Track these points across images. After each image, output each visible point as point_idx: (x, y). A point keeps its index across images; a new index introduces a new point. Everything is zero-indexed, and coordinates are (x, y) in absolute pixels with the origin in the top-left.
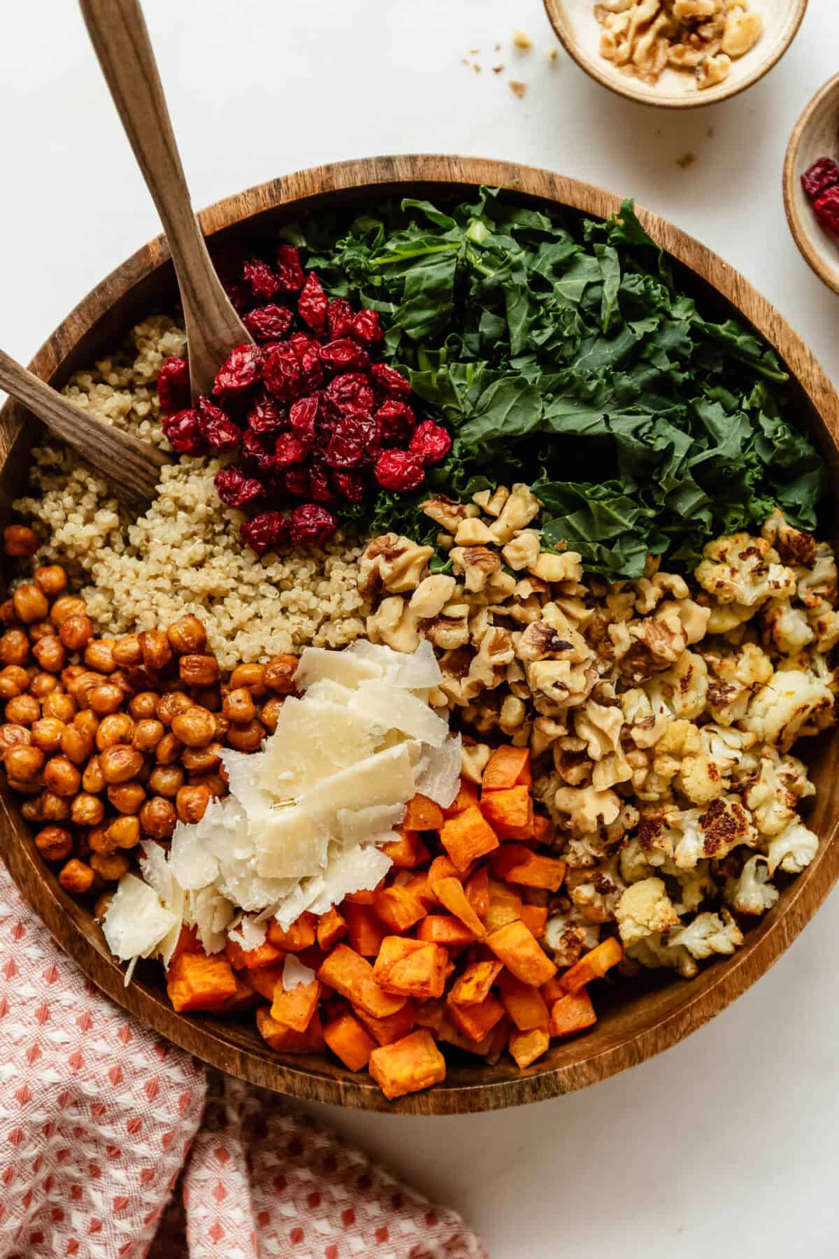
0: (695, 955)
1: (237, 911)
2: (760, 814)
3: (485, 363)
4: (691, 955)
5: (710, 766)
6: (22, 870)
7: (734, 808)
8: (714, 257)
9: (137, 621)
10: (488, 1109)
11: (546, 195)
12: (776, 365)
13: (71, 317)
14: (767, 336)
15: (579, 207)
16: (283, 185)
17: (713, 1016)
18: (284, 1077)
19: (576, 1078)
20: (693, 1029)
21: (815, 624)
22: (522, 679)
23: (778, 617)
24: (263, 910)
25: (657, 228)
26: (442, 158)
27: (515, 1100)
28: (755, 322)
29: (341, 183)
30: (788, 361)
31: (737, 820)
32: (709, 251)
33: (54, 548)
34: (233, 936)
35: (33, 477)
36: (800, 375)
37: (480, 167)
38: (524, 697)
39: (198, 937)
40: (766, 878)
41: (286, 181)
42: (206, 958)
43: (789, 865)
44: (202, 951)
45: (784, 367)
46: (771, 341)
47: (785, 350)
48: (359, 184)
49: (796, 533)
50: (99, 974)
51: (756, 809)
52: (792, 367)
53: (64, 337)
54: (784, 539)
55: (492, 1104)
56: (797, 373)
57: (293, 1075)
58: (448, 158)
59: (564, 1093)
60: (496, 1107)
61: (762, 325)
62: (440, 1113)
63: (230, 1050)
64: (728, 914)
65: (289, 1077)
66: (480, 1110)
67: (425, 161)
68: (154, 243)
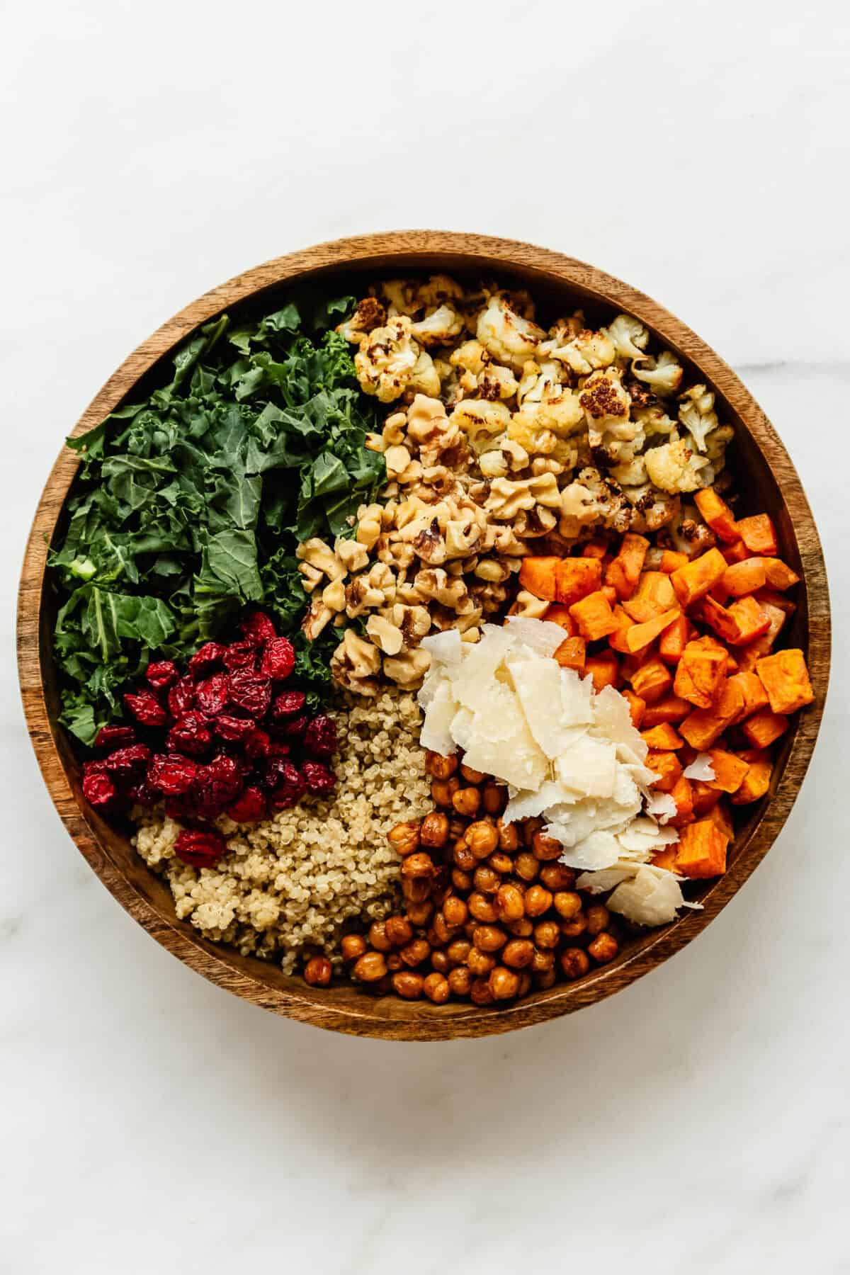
0: (714, 427)
1: (642, 815)
2: (596, 364)
3: (195, 576)
4: (714, 431)
5: (549, 403)
6: (594, 992)
7: (588, 387)
8: (119, 371)
9: (392, 881)
10: (829, 615)
11: (57, 510)
12: (213, 325)
13: (133, 914)
14: (189, 331)
15: (68, 483)
16: (36, 729)
17: (765, 418)
18: (787, 787)
19: (809, 538)
20: (775, 435)
21: (438, 301)
22: (461, 561)
23: (429, 335)
24: (642, 795)
25: (91, 418)
26: (21, 595)
27: (823, 592)
28: (176, 340)
29: (36, 681)
30: (212, 314)
31: (599, 385)
32: (114, 375)
33: (326, 943)
34: (664, 821)
35: (264, 955)
36: (223, 304)
37: (31, 564)
38: (476, 561)
39: (662, 849)
40: (653, 362)
41: (32, 727)
42: (681, 843)
43: (642, 341)
44: (676, 845)
45: (216, 318)
46: (194, 327)
47: (202, 316)
48: (38, 666)
49: (357, 315)
50: (688, 934)
51: (591, 366)
52: (215, 310)
53: (150, 922)
54: (362, 325)
55: (825, 612)
56: (222, 307)
57: (787, 778)
58: (21, 590)
59: (821, 549)
60: (828, 608)
61: (177, 335)
62: (829, 657)
63: (760, 829)
64: (682, 396)
65: (787, 783)
66: (829, 622)
67: (22, 610)
68: (76, 841)
